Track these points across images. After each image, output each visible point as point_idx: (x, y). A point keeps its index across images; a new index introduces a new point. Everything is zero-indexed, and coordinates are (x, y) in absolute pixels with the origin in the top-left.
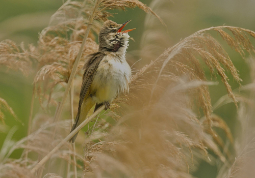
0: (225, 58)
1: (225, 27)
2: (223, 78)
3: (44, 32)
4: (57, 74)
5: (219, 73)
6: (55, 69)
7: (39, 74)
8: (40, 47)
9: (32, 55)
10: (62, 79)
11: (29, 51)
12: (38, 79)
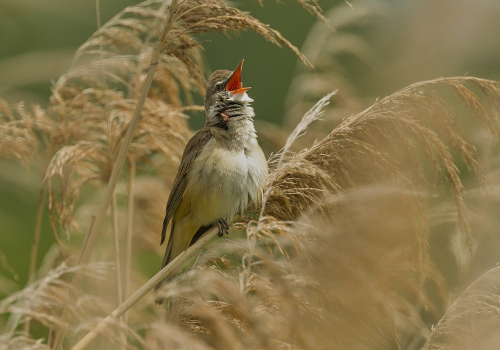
0: (464, 142)
1: (468, 78)
2: (454, 186)
3: (62, 81)
4: (86, 164)
5: (449, 175)
6: (83, 155)
7: (55, 162)
8: (55, 108)
9: (39, 124)
10: (96, 173)
11: (33, 115)
12: (53, 172)
